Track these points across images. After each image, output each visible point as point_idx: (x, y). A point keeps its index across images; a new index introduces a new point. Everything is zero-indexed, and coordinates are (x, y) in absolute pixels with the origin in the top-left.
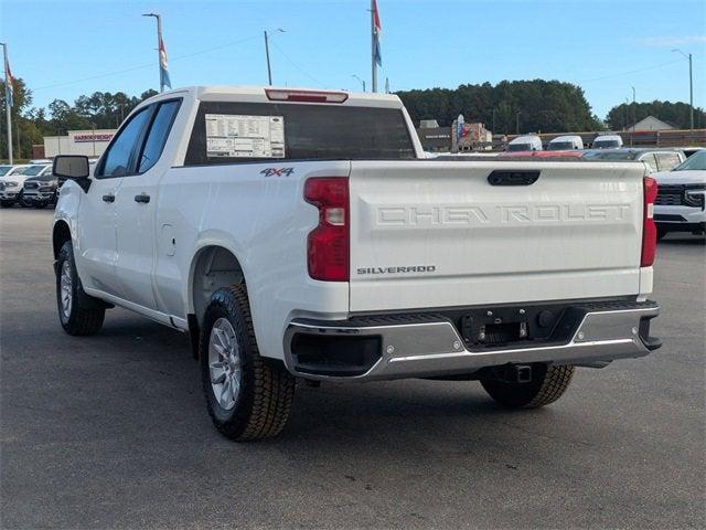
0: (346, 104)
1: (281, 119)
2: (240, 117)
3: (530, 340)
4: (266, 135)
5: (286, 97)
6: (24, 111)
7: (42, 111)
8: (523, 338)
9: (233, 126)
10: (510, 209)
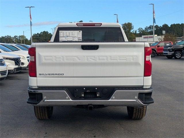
0: (101, 26)
1: (81, 31)
2: (69, 31)
3: (100, 98)
4: (77, 36)
5: (83, 25)
6: (132, 31)
7: (136, 31)
8: (98, 97)
9: (67, 34)
10: (88, 57)
